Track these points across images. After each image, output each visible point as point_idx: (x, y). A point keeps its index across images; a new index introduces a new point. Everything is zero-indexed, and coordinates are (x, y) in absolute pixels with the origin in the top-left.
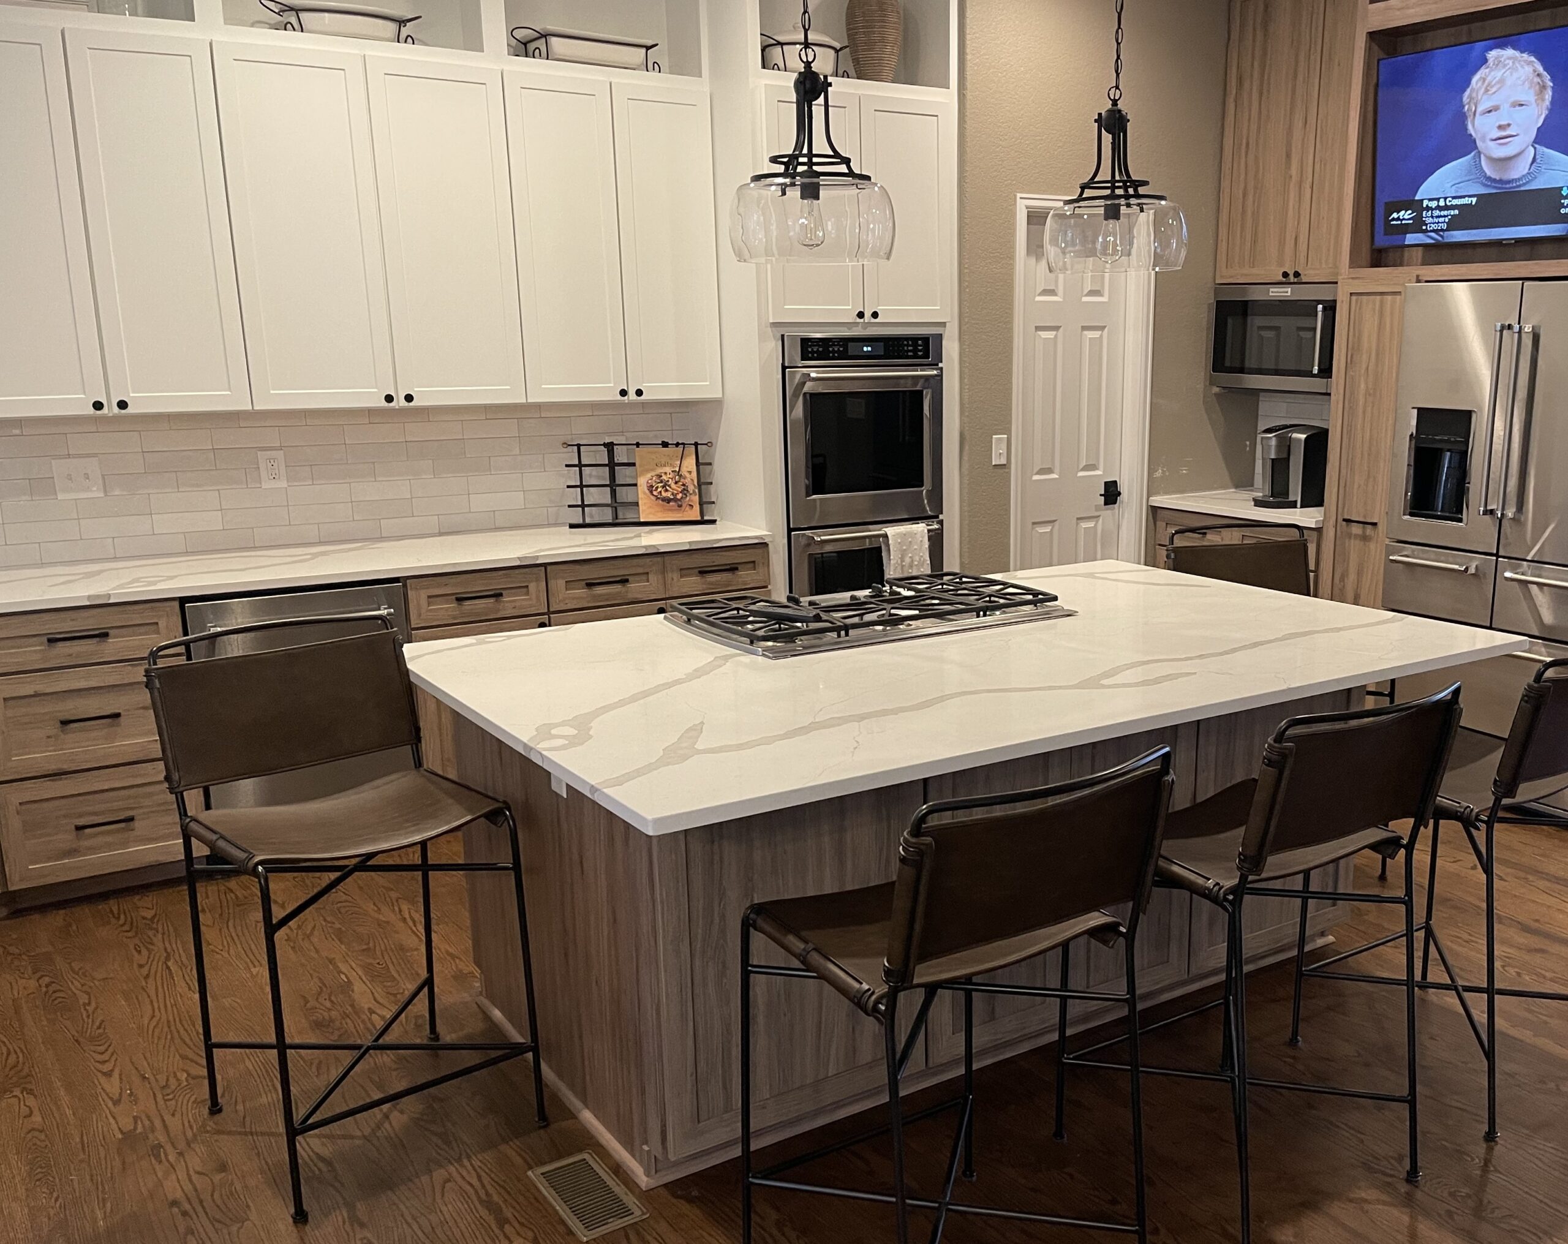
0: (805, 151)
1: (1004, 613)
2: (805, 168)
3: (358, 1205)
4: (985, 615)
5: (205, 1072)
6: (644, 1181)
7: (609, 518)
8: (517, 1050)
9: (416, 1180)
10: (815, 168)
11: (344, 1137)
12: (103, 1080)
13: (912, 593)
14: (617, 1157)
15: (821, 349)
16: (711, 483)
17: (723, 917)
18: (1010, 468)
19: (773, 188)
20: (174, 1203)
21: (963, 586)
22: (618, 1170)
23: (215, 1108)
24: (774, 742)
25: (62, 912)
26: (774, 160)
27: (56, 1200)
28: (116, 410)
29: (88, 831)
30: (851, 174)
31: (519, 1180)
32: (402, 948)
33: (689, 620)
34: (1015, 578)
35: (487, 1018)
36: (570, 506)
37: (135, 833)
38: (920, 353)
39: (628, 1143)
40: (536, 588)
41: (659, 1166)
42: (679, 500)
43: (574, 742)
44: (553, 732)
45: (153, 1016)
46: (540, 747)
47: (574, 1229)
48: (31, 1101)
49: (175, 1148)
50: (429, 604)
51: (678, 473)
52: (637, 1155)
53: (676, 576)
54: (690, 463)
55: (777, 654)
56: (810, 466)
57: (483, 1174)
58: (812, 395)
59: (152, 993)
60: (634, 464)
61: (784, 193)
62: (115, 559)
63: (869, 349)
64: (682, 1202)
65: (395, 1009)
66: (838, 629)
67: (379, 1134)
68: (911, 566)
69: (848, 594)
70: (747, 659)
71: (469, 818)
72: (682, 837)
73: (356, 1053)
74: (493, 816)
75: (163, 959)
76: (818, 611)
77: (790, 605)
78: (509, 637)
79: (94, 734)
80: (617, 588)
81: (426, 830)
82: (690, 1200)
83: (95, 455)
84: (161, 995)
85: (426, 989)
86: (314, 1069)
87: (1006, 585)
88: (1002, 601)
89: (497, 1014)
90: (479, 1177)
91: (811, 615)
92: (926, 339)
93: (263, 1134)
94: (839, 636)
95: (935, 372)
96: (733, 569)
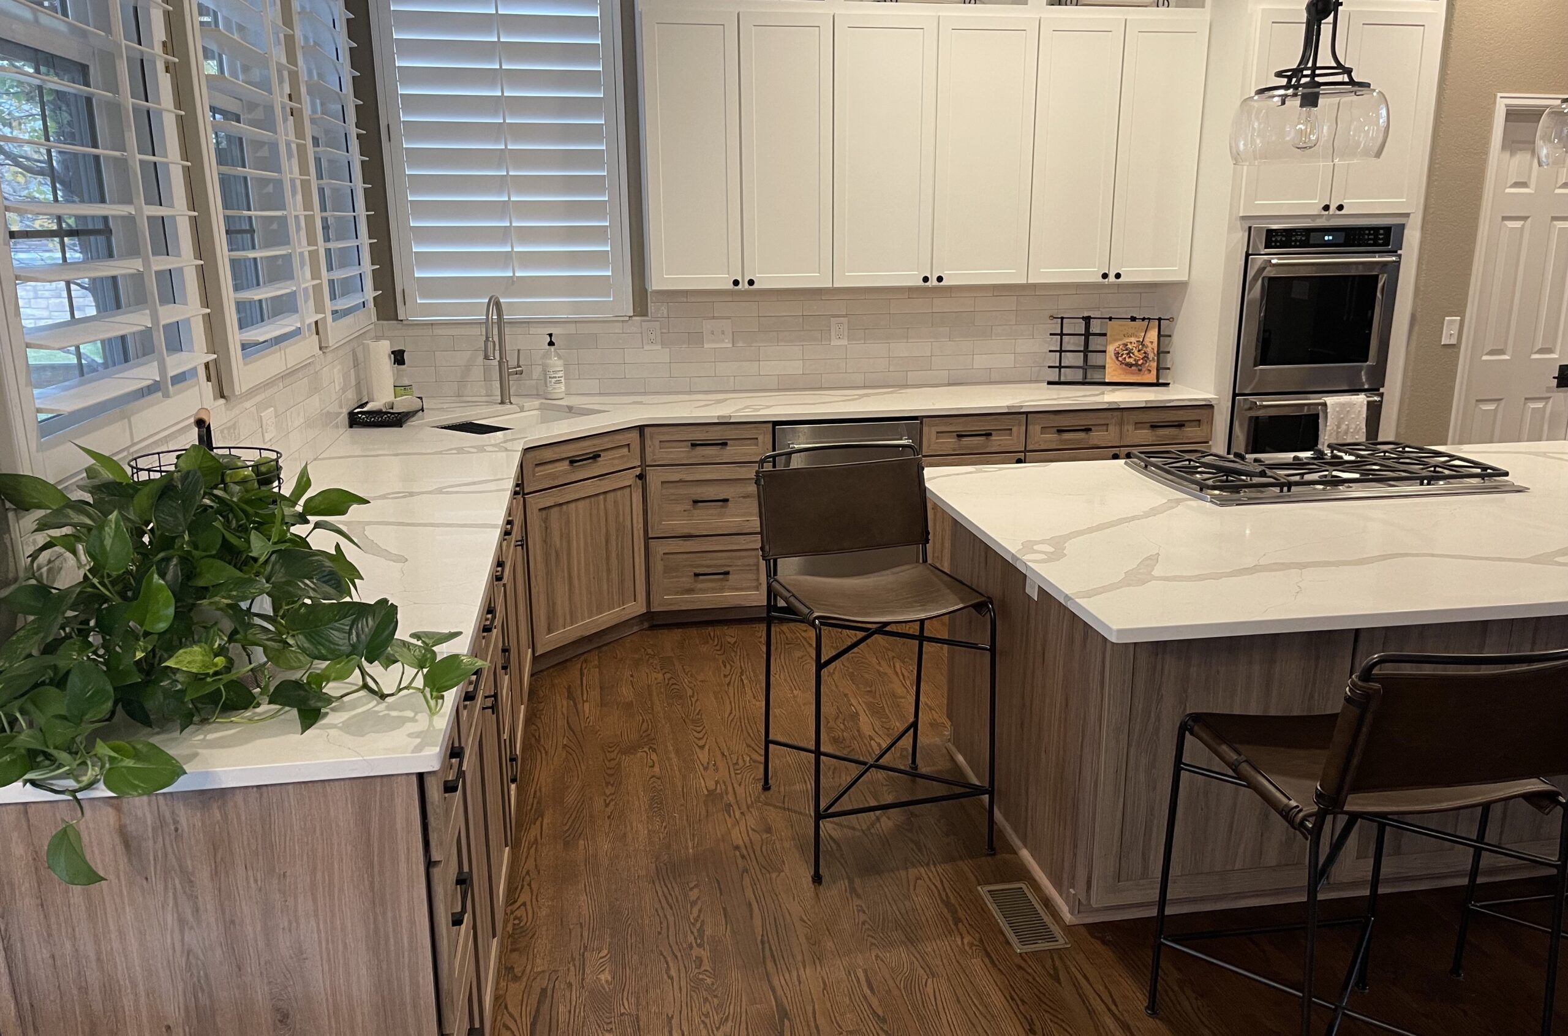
0: (1310, 65)
1: (1450, 483)
2: (1308, 79)
3: (856, 880)
4: (1429, 484)
5: (762, 759)
6: (1068, 917)
7: (1080, 378)
8: (978, 791)
9: (897, 873)
10: (1317, 79)
11: (848, 827)
12: (698, 750)
13: (1352, 458)
14: (1047, 892)
15: (1284, 239)
16: (1169, 352)
17: (1158, 718)
18: (1459, 348)
19: (1276, 99)
20: (737, 848)
21: (1406, 455)
22: (1047, 902)
23: (766, 787)
24: (1221, 578)
25: (680, 630)
26: (1279, 74)
27: (665, 827)
28: (747, 286)
29: (701, 577)
30: (1352, 82)
31: (971, 891)
32: (894, 695)
33: (1146, 466)
34: (1460, 451)
35: (953, 759)
36: (1049, 367)
37: (728, 583)
38: (1381, 242)
39: (1058, 884)
40: (1018, 431)
41: (1082, 908)
42: (1140, 365)
43: (1052, 558)
44: (1035, 547)
45: (731, 713)
46: (1025, 558)
47: (1011, 941)
48: (654, 757)
49: (740, 809)
50: (937, 439)
51: (1142, 343)
52: (1064, 895)
53: (1131, 428)
54: (1153, 335)
55: (1223, 502)
56: (1261, 340)
57: (944, 880)
58: (1270, 279)
59: (732, 695)
60: (1105, 335)
61: (1283, 103)
62: (735, 391)
63: (1331, 238)
64: (1099, 942)
65: (889, 741)
66: (1281, 486)
67: (872, 831)
68: (1346, 433)
69: (1292, 455)
70: (1195, 503)
71: (961, 606)
72: (1132, 648)
73: (863, 768)
74: (979, 607)
75: (739, 674)
76: (1263, 468)
77: (1237, 460)
78: (1001, 469)
79: (710, 512)
80: (1082, 435)
81: (930, 611)
82: (1104, 942)
83: (729, 318)
84: (736, 698)
85: (912, 730)
86: (831, 772)
87: (1453, 457)
88: (1447, 472)
89: (960, 759)
90: (942, 882)
91: (1257, 471)
92: (1388, 229)
93: (795, 812)
94: (1282, 491)
95: (1394, 259)
96: (1180, 425)
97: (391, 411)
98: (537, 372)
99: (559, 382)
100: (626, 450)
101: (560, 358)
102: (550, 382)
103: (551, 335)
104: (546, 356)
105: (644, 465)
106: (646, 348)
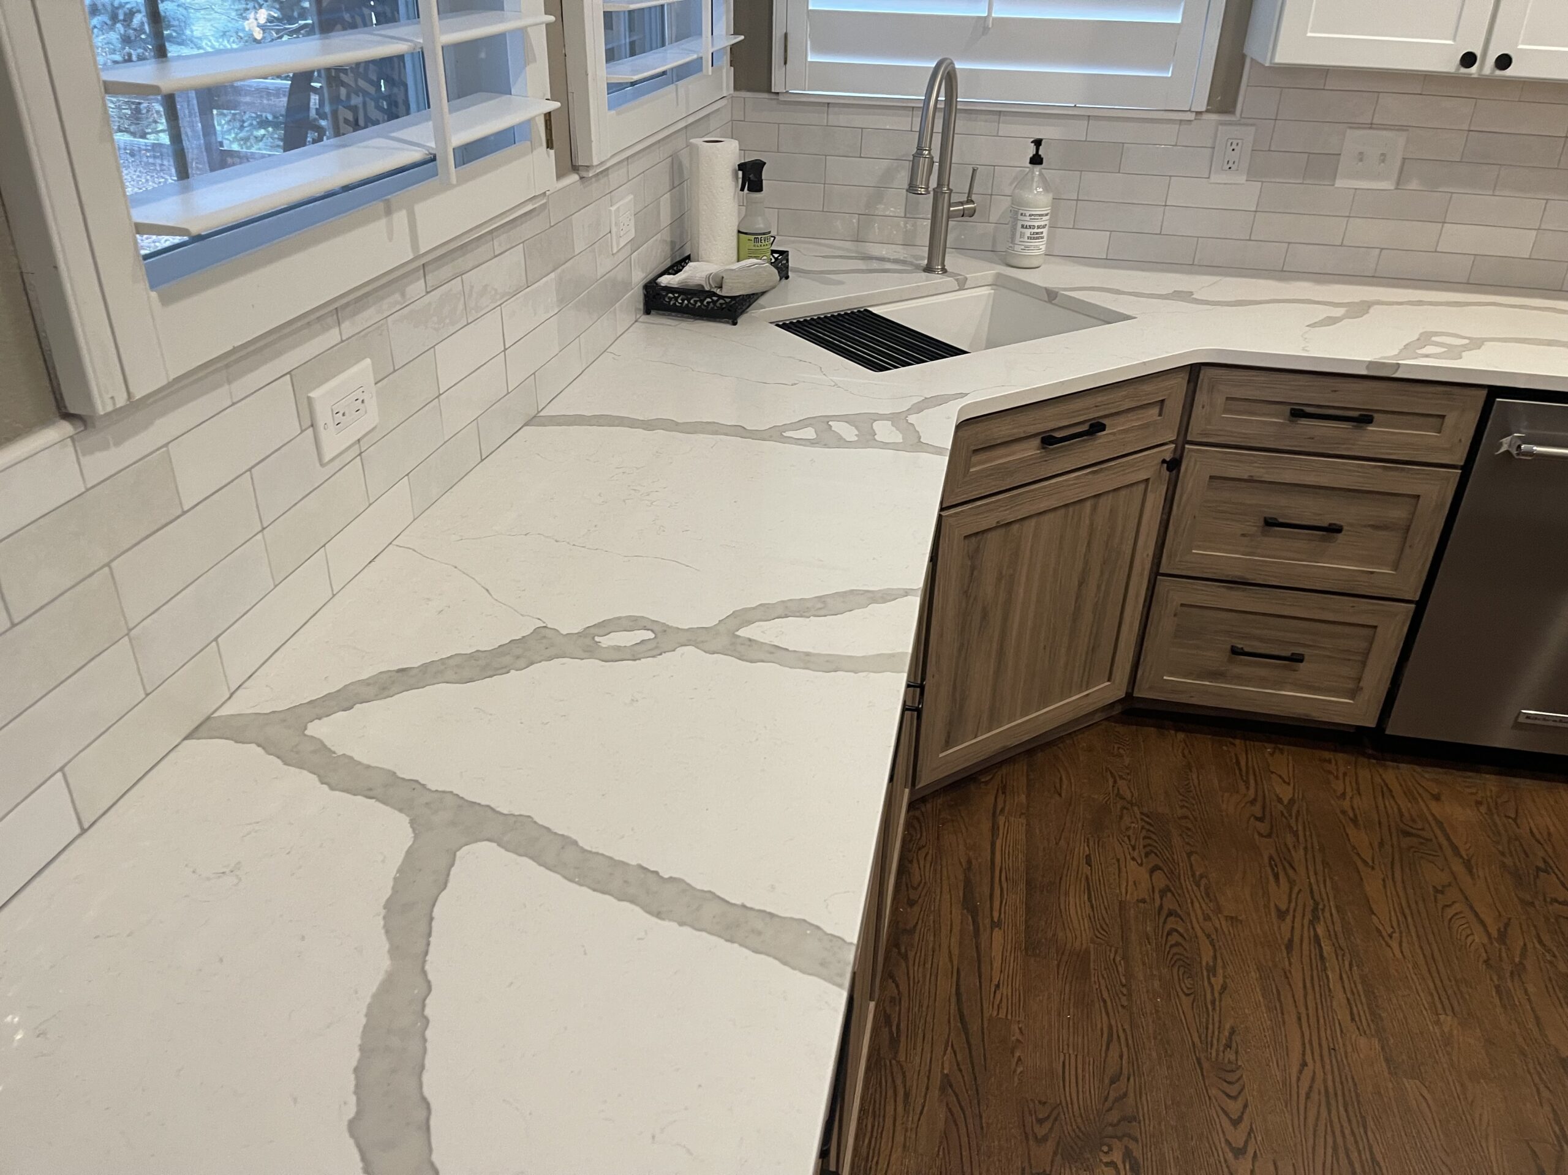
28: (1489, 68)
29: (1244, 658)
37: (1298, 676)
62: (1375, 279)
79: (1297, 546)
83: (1402, 128)
97: (718, 292)
98: (999, 208)
99: (1037, 236)
100: (1155, 411)
101: (1047, 189)
102: (1022, 235)
103: (1038, 143)
104: (1022, 182)
105: (1183, 439)
106: (1214, 178)
